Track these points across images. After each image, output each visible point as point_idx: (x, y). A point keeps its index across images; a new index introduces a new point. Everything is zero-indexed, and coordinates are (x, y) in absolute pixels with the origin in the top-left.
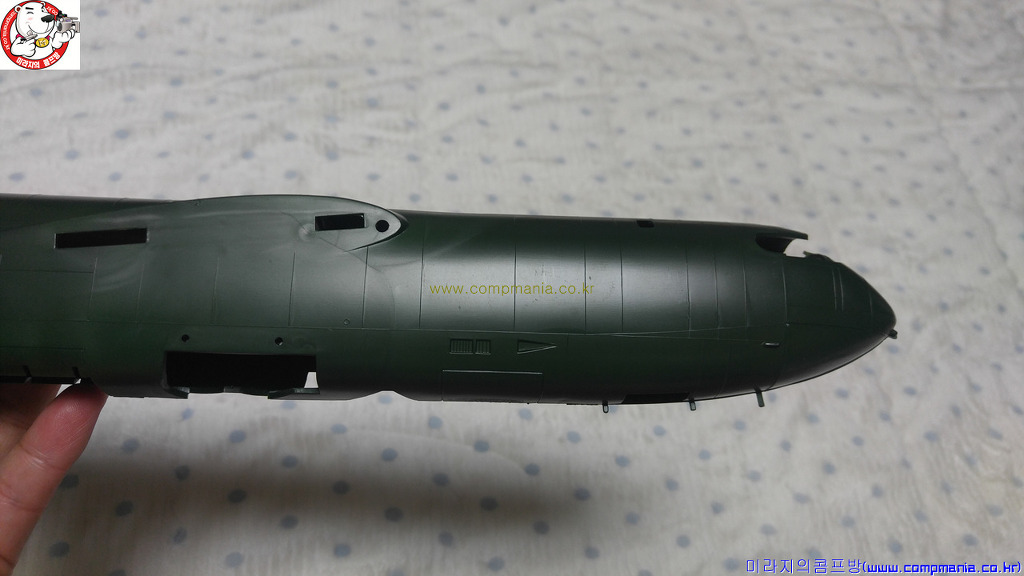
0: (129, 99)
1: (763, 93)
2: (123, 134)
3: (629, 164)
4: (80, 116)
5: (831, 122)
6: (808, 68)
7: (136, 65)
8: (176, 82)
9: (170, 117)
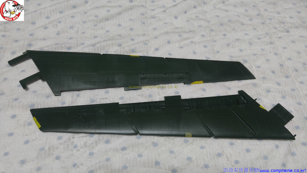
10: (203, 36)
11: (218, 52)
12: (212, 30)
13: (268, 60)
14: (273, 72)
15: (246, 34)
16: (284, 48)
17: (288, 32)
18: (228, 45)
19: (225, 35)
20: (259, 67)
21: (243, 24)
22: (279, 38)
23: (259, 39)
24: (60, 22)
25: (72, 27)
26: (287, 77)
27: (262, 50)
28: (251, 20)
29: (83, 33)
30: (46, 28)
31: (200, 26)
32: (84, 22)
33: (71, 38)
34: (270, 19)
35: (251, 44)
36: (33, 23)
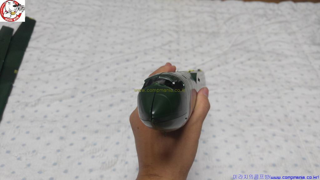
0: (113, 96)
1: (276, 90)
2: (111, 105)
3: (238, 111)
4: (102, 101)
5: (296, 98)
6: (289, 82)
7: (114, 88)
8: (123, 92)
9: (122, 101)
10: (224, 89)
11: (236, 102)
12: (232, 85)
13: (275, 111)
14: (279, 121)
15: (259, 89)
16: (289, 102)
17: (292, 89)
18: (244, 97)
19: (242, 89)
20: (267, 116)
21: (256, 81)
22: (286, 94)
23: (269, 94)
24: (117, 71)
25: (125, 76)
26: (290, 125)
27: (272, 102)
28: (263, 78)
29: (134, 81)
30: (107, 75)
31: (222, 81)
32: (135, 73)
33: (125, 84)
34: (279, 79)
35: (262, 97)
36: (98, 71)
